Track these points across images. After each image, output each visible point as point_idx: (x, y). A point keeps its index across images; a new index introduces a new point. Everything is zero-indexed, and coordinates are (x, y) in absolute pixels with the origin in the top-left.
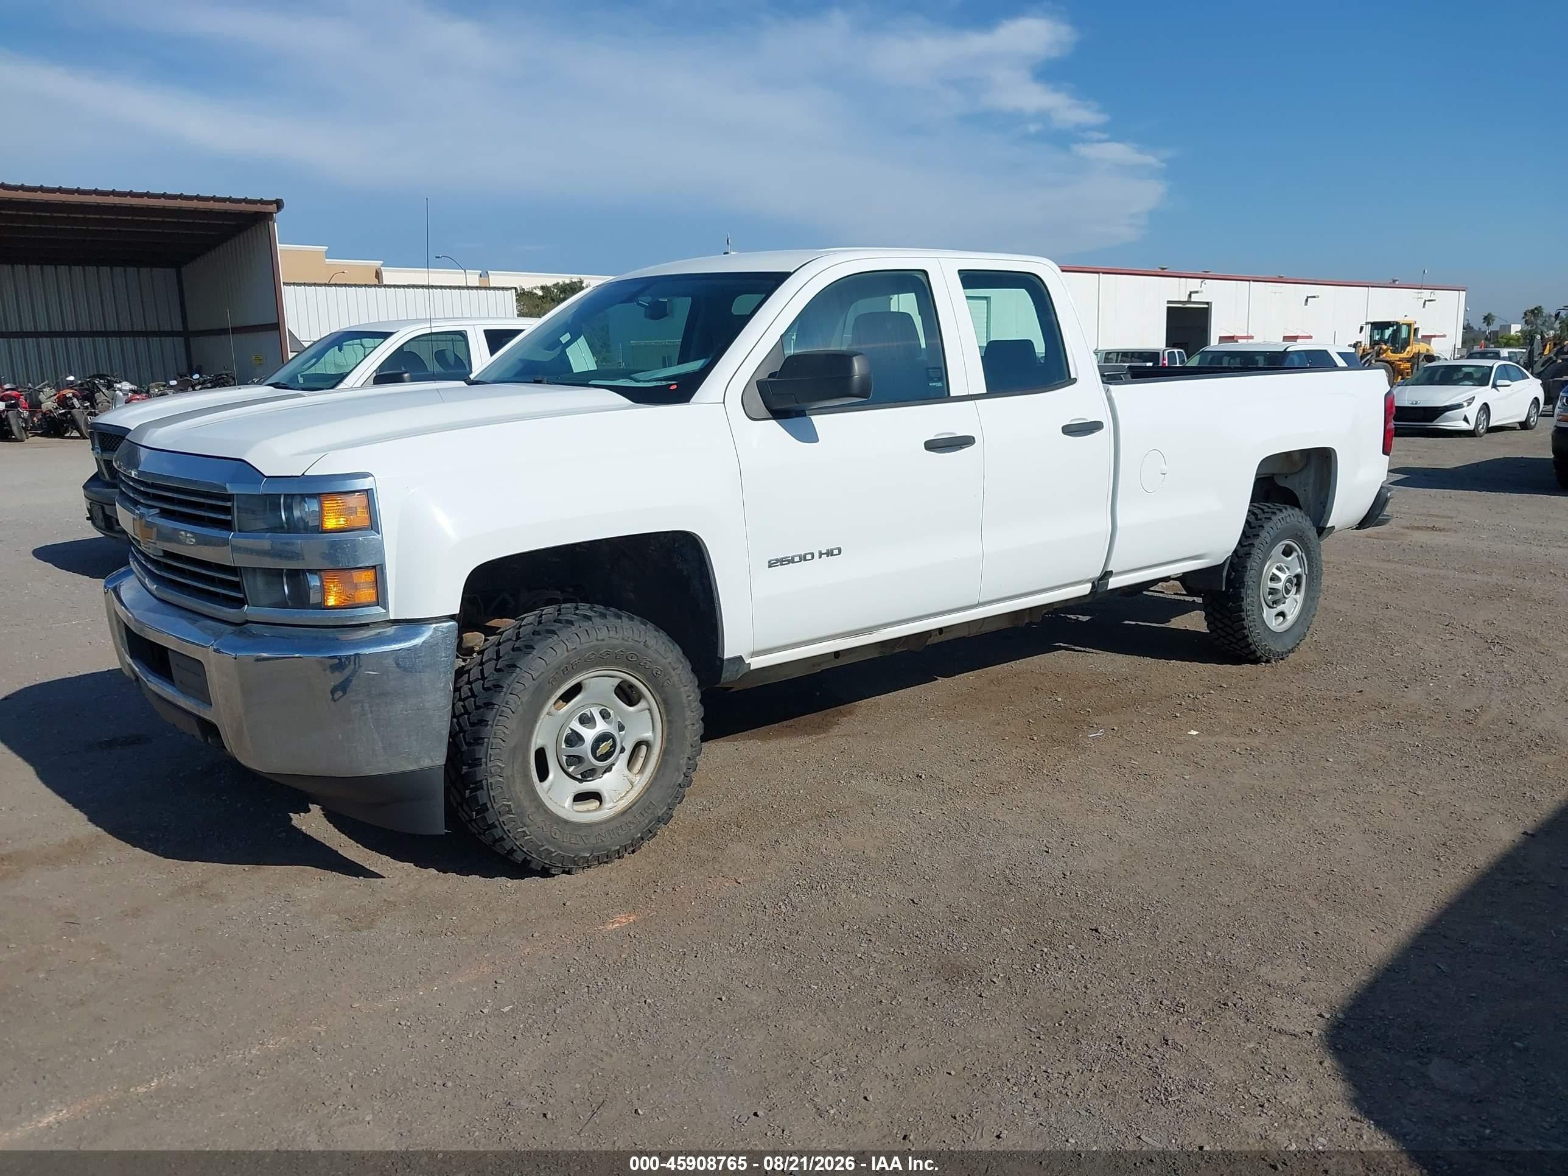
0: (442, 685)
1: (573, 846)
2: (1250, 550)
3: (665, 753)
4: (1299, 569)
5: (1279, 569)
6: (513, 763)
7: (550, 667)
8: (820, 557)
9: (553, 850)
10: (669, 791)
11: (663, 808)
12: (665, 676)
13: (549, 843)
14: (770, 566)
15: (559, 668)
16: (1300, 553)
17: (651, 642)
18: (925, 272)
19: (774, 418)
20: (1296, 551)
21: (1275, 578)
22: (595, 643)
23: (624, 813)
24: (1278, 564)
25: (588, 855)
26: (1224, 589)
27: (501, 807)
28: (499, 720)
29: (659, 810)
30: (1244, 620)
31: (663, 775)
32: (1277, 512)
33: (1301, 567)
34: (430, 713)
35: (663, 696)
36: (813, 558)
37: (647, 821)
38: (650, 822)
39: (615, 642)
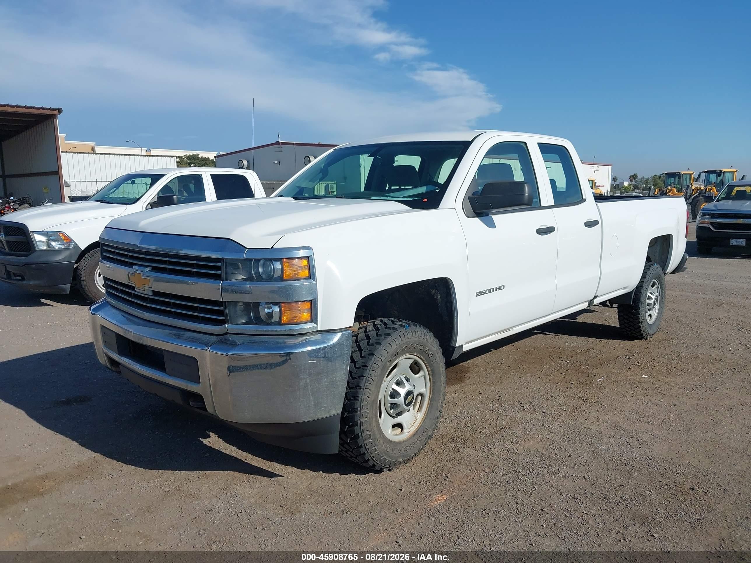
0: (344, 367)
1: (395, 455)
2: (643, 284)
3: (431, 399)
4: (657, 293)
5: (651, 293)
6: (372, 410)
7: (389, 354)
8: (496, 291)
9: (387, 458)
10: (434, 421)
11: (431, 431)
12: (434, 357)
13: (386, 454)
14: (477, 296)
15: (392, 355)
16: (658, 285)
17: (429, 339)
18: (525, 143)
19: (478, 217)
20: (656, 284)
21: (649, 298)
22: (407, 340)
23: (414, 435)
24: (650, 291)
25: (401, 460)
26: (631, 304)
27: (366, 435)
28: (367, 386)
29: (429, 432)
30: (640, 319)
31: (431, 412)
32: (652, 266)
33: (658, 292)
34: (338, 383)
35: (432, 368)
36: (493, 291)
37: (425, 439)
38: (426, 439)
39: (416, 339)
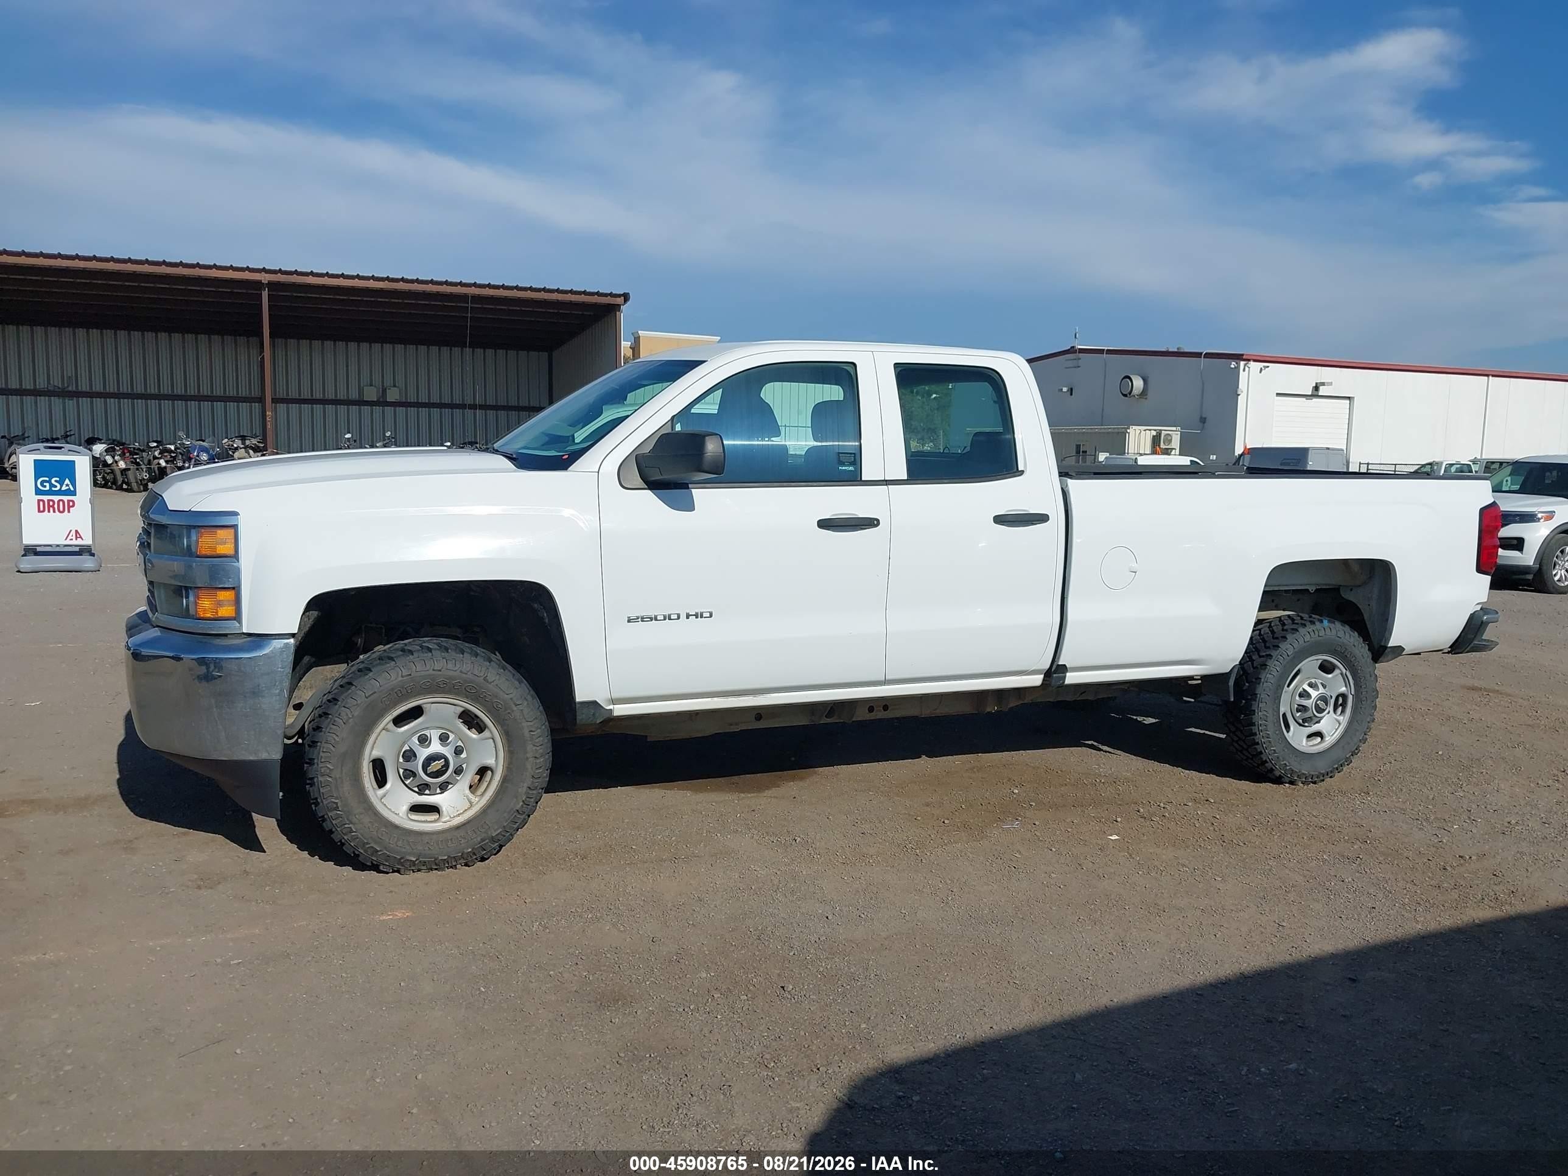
0: (278, 691)
1: (399, 848)
3: (505, 780)
6: (342, 766)
7: (382, 688)
8: (688, 618)
9: (378, 849)
10: (505, 815)
11: (497, 829)
12: (506, 710)
13: (376, 843)
14: (629, 621)
15: (393, 689)
16: (1345, 671)
17: (491, 677)
18: (852, 365)
19: (650, 488)
20: (1339, 668)
22: (431, 672)
23: (457, 827)
25: (414, 859)
27: (329, 803)
28: (331, 728)
29: (493, 831)
31: (501, 799)
33: (1345, 687)
34: (267, 713)
35: (506, 728)
36: (679, 618)
37: (479, 839)
38: (483, 840)
39: (451, 673)
